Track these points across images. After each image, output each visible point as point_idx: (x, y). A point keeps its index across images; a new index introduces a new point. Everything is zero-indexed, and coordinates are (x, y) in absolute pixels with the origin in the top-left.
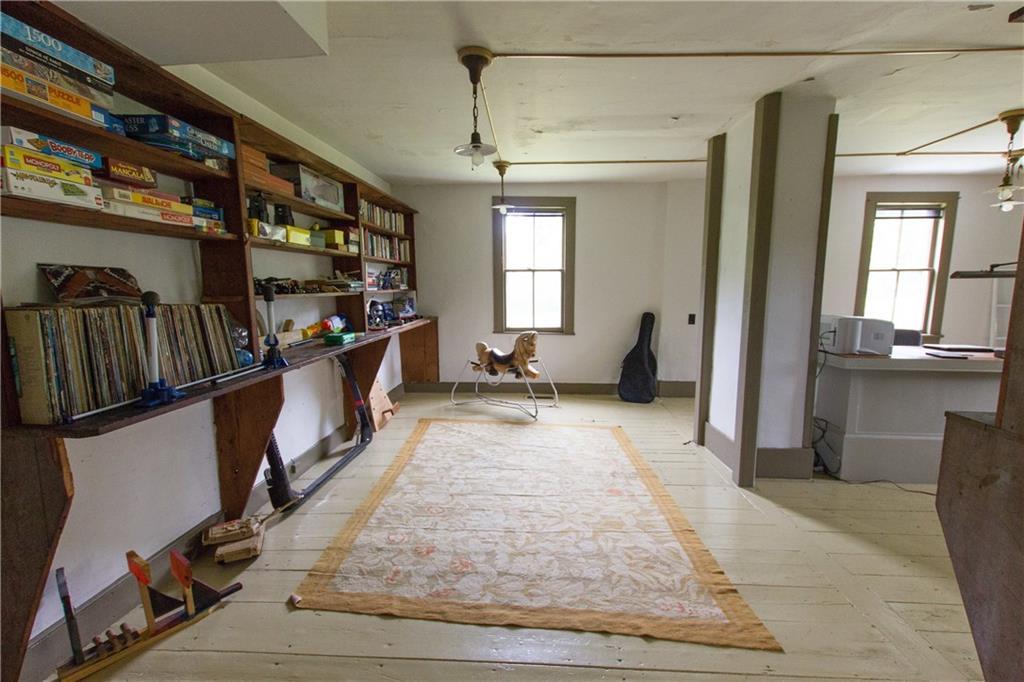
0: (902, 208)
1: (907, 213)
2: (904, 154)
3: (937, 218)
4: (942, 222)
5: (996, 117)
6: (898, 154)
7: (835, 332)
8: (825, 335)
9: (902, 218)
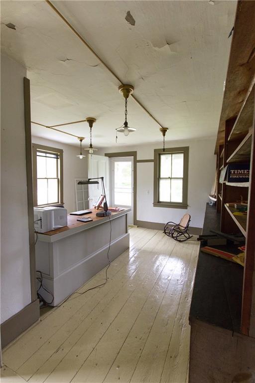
0: (46, 153)
1: (48, 155)
2: (49, 127)
3: (57, 158)
4: (59, 160)
5: (85, 119)
6: (47, 127)
7: (41, 219)
8: (36, 222)
9: (46, 157)
